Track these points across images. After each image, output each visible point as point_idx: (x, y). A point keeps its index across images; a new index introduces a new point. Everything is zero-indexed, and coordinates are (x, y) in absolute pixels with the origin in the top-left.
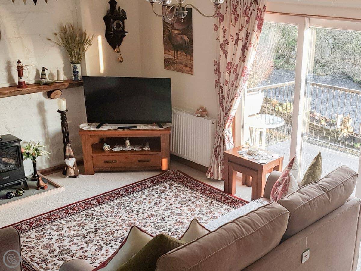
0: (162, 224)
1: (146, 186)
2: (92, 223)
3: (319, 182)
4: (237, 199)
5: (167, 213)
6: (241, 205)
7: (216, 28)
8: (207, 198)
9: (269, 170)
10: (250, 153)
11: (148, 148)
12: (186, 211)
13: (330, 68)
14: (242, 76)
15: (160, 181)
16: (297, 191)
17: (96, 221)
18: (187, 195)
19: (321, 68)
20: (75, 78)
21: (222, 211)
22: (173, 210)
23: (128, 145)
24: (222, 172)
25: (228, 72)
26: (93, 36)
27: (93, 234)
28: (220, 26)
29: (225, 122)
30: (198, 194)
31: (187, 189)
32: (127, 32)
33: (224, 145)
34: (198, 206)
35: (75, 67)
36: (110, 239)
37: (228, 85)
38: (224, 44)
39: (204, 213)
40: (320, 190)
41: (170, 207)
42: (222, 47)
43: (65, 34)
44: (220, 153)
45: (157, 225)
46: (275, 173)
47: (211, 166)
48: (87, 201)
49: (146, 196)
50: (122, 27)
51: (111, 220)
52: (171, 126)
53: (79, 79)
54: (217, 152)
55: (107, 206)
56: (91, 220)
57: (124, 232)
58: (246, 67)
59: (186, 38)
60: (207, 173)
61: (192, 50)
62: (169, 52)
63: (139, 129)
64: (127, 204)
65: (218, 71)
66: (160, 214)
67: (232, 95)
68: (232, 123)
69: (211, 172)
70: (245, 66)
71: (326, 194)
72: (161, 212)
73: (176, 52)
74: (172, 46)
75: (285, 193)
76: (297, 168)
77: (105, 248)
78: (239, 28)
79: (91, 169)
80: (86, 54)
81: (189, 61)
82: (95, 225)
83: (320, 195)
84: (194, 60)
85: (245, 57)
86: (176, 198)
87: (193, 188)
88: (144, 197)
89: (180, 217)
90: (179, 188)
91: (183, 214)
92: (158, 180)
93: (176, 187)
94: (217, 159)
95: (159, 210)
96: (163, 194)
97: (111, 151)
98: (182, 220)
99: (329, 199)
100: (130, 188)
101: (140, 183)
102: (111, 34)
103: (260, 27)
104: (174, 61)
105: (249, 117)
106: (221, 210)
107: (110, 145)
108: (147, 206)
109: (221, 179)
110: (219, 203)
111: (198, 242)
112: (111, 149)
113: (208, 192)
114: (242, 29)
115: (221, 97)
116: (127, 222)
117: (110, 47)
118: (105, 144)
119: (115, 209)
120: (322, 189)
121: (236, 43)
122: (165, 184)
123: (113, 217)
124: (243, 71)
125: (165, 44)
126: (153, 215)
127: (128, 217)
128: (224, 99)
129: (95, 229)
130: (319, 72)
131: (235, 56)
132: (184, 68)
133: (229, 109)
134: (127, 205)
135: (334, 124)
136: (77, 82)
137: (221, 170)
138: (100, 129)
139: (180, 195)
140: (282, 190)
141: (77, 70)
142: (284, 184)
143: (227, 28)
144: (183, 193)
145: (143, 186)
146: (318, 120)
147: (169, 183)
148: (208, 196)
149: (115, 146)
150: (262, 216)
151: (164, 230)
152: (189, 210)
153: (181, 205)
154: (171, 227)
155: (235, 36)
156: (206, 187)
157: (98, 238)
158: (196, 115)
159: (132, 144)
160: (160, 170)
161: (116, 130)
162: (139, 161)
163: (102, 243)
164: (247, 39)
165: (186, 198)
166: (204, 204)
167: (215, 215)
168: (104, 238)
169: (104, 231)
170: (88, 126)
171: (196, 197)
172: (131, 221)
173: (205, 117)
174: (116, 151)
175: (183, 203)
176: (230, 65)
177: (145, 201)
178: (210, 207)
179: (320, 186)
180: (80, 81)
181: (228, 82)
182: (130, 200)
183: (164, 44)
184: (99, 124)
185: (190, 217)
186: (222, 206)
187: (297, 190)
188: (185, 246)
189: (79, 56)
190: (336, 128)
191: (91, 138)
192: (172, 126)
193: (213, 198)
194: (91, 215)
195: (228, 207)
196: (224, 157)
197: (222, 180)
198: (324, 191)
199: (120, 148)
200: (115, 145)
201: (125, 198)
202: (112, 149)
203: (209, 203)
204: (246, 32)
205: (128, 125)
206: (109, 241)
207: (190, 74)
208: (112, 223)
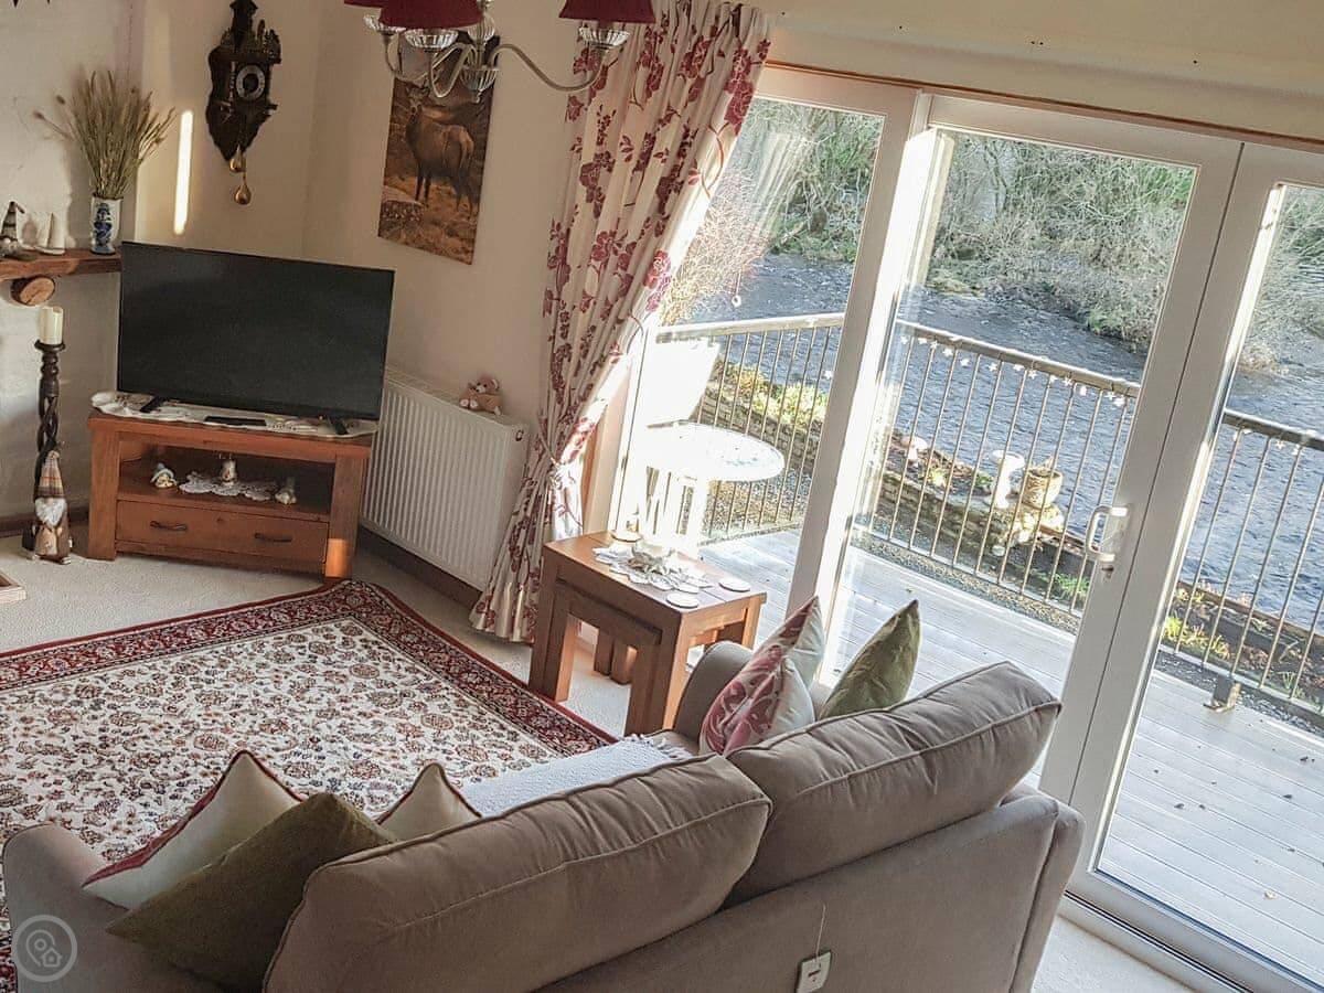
0: (308, 760)
1: (271, 623)
2: (95, 718)
3: (896, 711)
4: (571, 720)
5: (330, 727)
6: (584, 742)
7: (575, 110)
8: (465, 697)
9: (701, 633)
10: (636, 562)
11: (291, 498)
12: (390, 730)
13: (991, 264)
14: (645, 285)
15: (316, 613)
16: (808, 732)
17: (105, 712)
18: (400, 677)
19: (956, 261)
20: (100, 244)
21: (513, 754)
22: (348, 721)
23: (229, 478)
24: (527, 613)
25: (598, 264)
26: (171, 112)
27: (95, 754)
28: (590, 101)
29: (563, 441)
30: (434, 679)
31: (399, 656)
32: (274, 107)
33: (548, 520)
34: (432, 720)
35: (103, 210)
36: (143, 779)
37: (589, 311)
38: (596, 166)
39: (453, 749)
40: (902, 742)
41: (338, 707)
42: (589, 175)
43: (87, 102)
44: (528, 547)
45: (294, 759)
46: (727, 647)
47: (491, 588)
48: (86, 645)
49: (267, 656)
50: (261, 87)
51: (153, 717)
52: (374, 432)
53: (111, 248)
54: (520, 544)
55: (145, 669)
56: (92, 707)
57: (187, 766)
58: (664, 255)
59: (464, 137)
60: (474, 610)
61: (482, 178)
62: (403, 180)
63: (270, 429)
64: (207, 673)
65: (559, 260)
66: (305, 725)
67: (600, 347)
68: (585, 445)
69: (489, 607)
70: (662, 249)
71: (918, 761)
72: (308, 719)
73: (424, 181)
74: (413, 162)
75: (761, 731)
76: (817, 646)
77: (126, 804)
78: (659, 114)
79: (108, 543)
80: (142, 170)
81: (462, 216)
82: (102, 726)
83: (895, 758)
84: (481, 213)
85: (668, 218)
86: (362, 680)
87: (421, 653)
88: (260, 658)
89: (368, 746)
90: (375, 648)
91: (381, 740)
92: (310, 609)
93: (366, 644)
94: (516, 567)
95: (303, 712)
96: (321, 658)
97: (176, 492)
98: (376, 760)
99: (933, 781)
100: (220, 623)
101: (251, 609)
102: (226, 109)
103: (735, 117)
104: (413, 213)
105: (652, 430)
106: (511, 749)
107: (173, 471)
108: (266, 691)
109: (521, 637)
110: (505, 724)
111: (442, 844)
112: (176, 483)
113: (470, 678)
114: (668, 118)
115: (558, 350)
116: (199, 733)
117: (218, 151)
118: (161, 465)
119: (168, 684)
120: (908, 740)
121: (641, 166)
122: (332, 626)
123: (159, 710)
124: (651, 265)
125: (392, 154)
126: (282, 725)
127: (206, 717)
128: (569, 360)
129: (100, 738)
130: (947, 276)
131: (630, 213)
132: (445, 238)
133: (581, 394)
134: (203, 676)
135: (981, 488)
136: (102, 257)
137: (524, 607)
138: (152, 415)
139: (376, 673)
140: (749, 717)
141: (109, 219)
142: (758, 698)
143: (614, 112)
144: (386, 667)
145: (259, 622)
146: (916, 465)
147: (345, 623)
148: (471, 693)
149: (189, 477)
150: (670, 798)
151: (315, 783)
152: (401, 728)
153: (374, 708)
154: (337, 775)
155: (638, 144)
156: (464, 659)
157: (106, 769)
158: (464, 403)
159: (241, 476)
160: (319, 576)
161: (201, 426)
162: (256, 535)
163: (118, 788)
164: (681, 153)
165: (394, 685)
166: (454, 719)
167: (487, 764)
168: (126, 774)
169: (129, 750)
170: (116, 401)
171: (428, 689)
172: (214, 733)
173: (493, 413)
174: (190, 494)
175: (382, 700)
176: (605, 242)
177: (264, 673)
178: (473, 731)
179: (900, 728)
180: (114, 254)
181: (592, 302)
182: (216, 662)
183: (389, 152)
184: (151, 398)
185: (401, 755)
186: (517, 735)
187: (809, 726)
188: (398, 849)
189: (120, 174)
190: (990, 506)
191: (121, 442)
192: (377, 433)
193: (485, 702)
194: (93, 692)
195: (535, 743)
196: (540, 562)
197: (525, 643)
198: (915, 748)
199: (201, 484)
200: (190, 473)
201: (201, 654)
202: (180, 484)
203: (470, 718)
204: (683, 130)
205: (238, 414)
206: (138, 785)
207: (462, 260)
208: (154, 730)
